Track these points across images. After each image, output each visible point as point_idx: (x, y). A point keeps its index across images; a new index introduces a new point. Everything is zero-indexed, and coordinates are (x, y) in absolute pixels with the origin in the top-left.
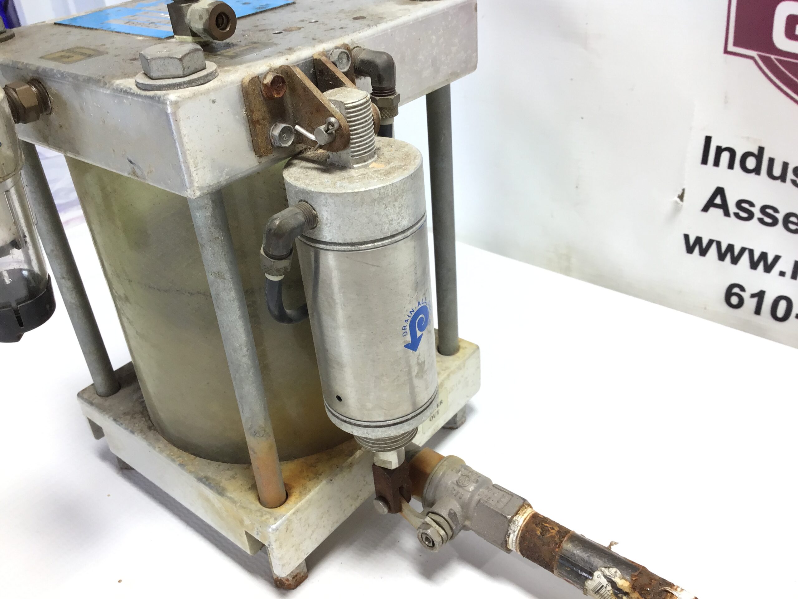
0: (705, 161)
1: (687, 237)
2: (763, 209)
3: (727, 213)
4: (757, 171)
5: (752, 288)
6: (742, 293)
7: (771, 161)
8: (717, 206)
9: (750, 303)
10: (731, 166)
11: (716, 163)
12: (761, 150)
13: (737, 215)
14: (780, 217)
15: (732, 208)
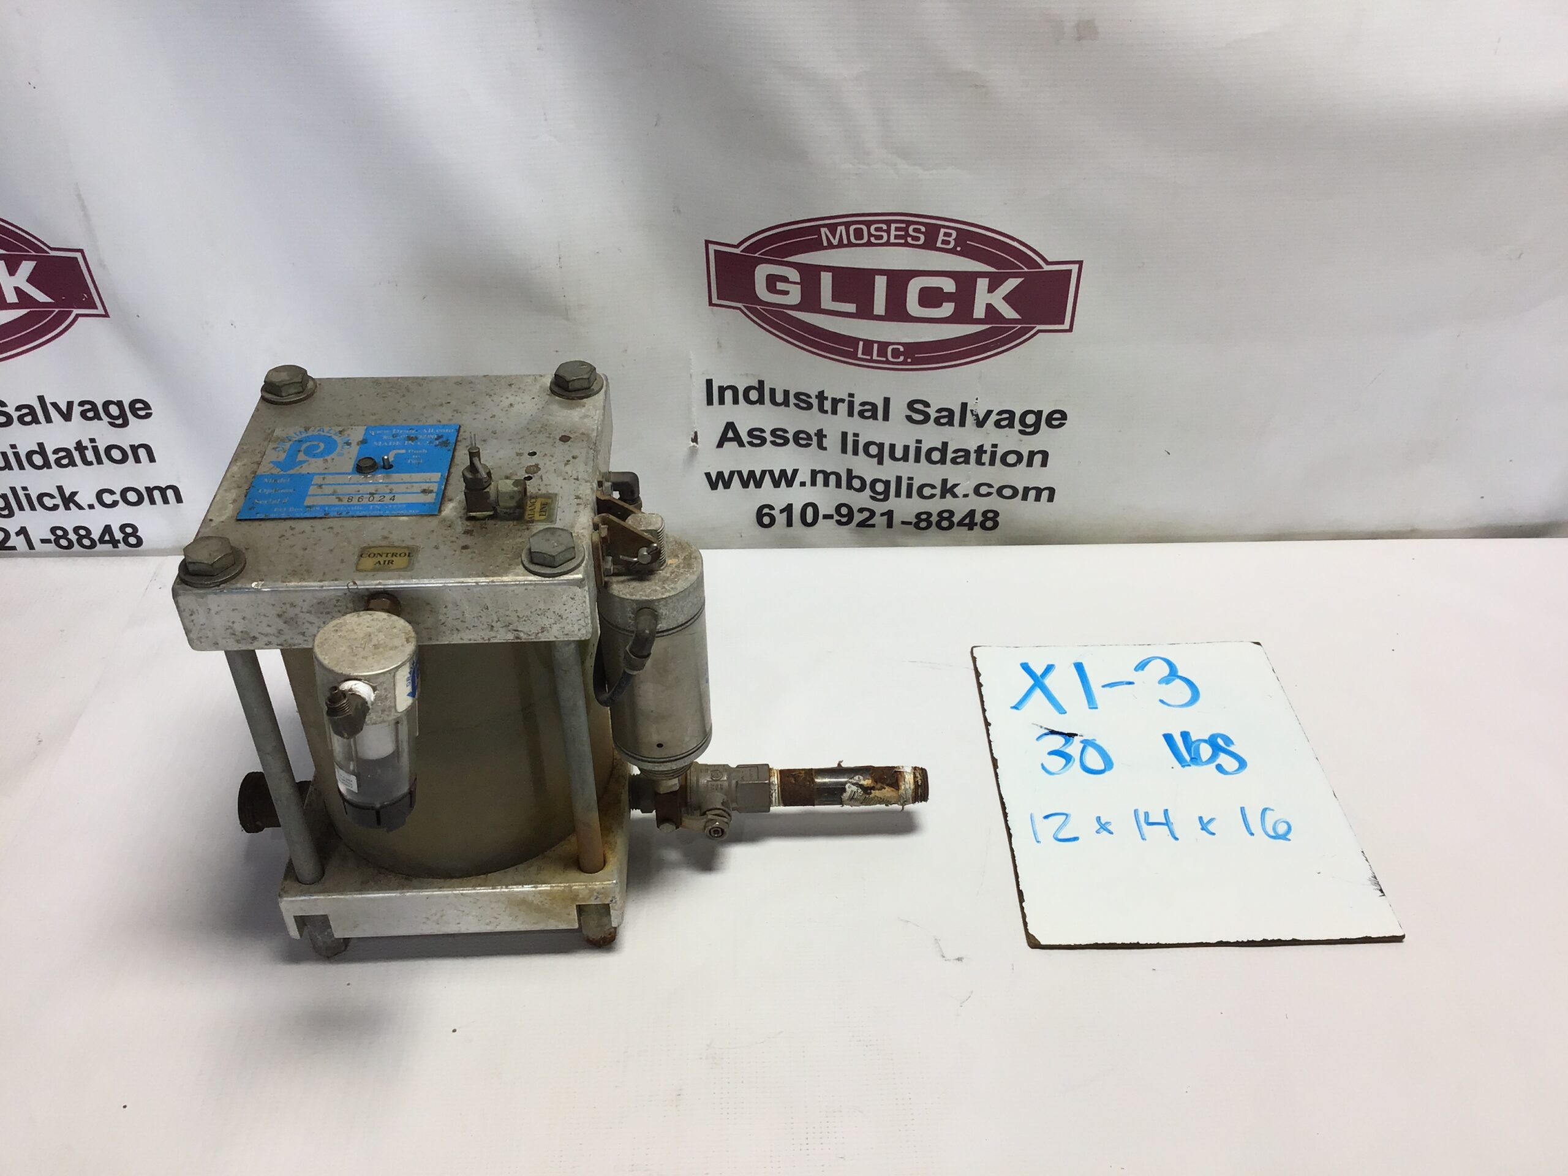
0: (710, 402)
1: (708, 475)
2: (773, 433)
3: (741, 444)
4: (761, 401)
5: (779, 505)
6: (772, 512)
7: (773, 391)
8: (731, 440)
9: (781, 519)
10: (736, 401)
11: (722, 402)
12: (761, 383)
13: (751, 444)
14: (790, 436)
15: (745, 438)
